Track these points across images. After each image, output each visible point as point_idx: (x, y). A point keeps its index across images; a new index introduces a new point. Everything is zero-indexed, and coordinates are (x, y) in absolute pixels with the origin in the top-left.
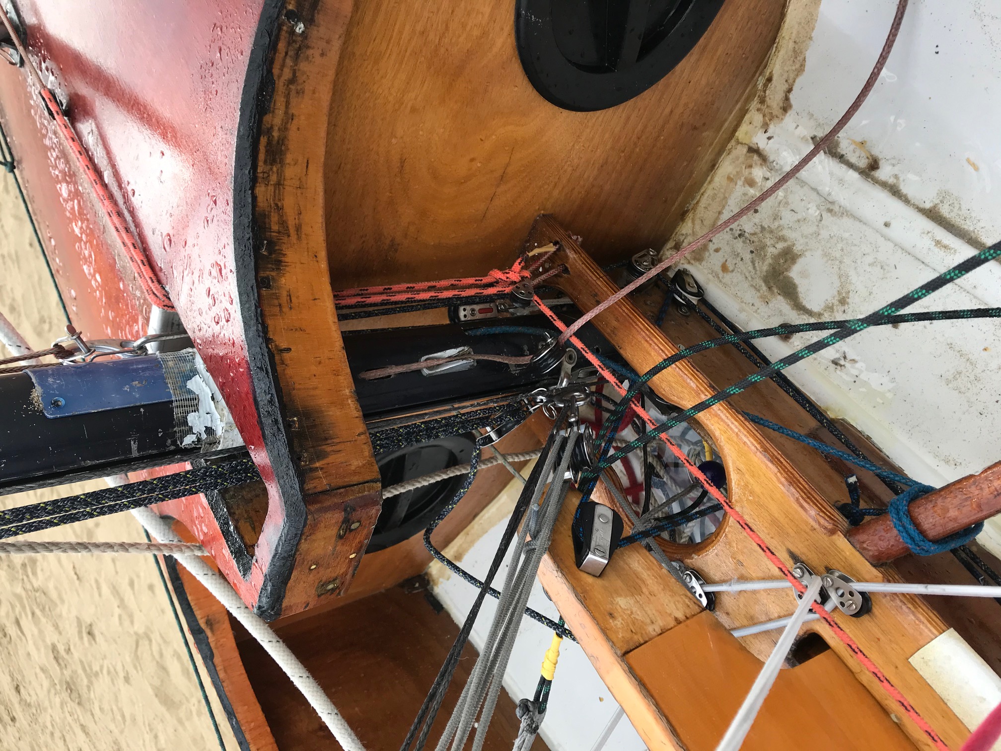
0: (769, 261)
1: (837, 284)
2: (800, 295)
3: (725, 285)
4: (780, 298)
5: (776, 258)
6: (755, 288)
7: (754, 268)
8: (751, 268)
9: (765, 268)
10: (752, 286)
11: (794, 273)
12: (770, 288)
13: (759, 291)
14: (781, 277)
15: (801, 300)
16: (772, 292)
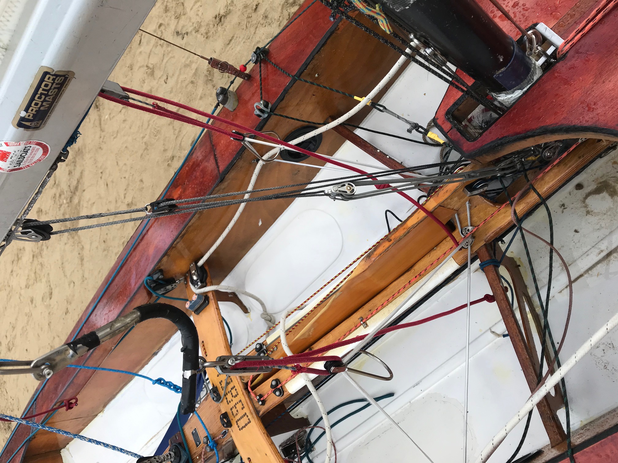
0: (613, 184)
1: (596, 211)
2: (594, 196)
3: (607, 163)
4: (595, 186)
5: (614, 187)
6: (602, 176)
7: (612, 177)
8: (612, 176)
9: (611, 182)
10: (604, 175)
11: (605, 194)
12: (601, 183)
13: (601, 178)
14: (605, 188)
15: (592, 195)
16: (598, 184)
